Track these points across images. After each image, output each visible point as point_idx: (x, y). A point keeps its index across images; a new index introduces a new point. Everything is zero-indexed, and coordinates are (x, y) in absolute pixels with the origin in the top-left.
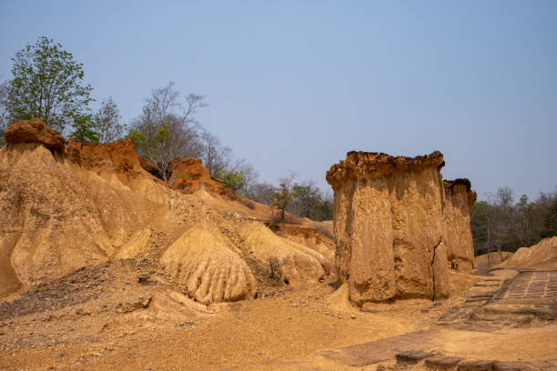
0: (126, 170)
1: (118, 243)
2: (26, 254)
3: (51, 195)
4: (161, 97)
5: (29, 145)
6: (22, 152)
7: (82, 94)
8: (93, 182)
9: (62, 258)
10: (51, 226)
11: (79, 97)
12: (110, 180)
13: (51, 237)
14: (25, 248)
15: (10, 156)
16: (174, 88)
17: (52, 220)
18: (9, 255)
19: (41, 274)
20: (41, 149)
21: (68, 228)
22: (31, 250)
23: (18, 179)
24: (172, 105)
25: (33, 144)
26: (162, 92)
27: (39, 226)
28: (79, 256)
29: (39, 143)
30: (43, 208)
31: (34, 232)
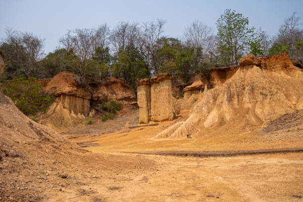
0: (286, 68)
1: (294, 103)
2: (261, 110)
3: (266, 86)
4: (290, 23)
5: (250, 66)
6: (248, 70)
7: (250, 32)
8: (275, 76)
9: (276, 110)
10: (269, 98)
11: (249, 34)
12: (281, 74)
13: (270, 103)
14: (260, 108)
15: (243, 72)
16: (296, 16)
17: (268, 96)
18: (254, 111)
19: (269, 117)
20: (255, 67)
21: (276, 98)
22: (263, 108)
23: (250, 81)
24: (297, 25)
25: (252, 66)
26: (290, 20)
27: (264, 99)
28: (282, 109)
29: (253, 64)
30: (264, 92)
31: (262, 101)
